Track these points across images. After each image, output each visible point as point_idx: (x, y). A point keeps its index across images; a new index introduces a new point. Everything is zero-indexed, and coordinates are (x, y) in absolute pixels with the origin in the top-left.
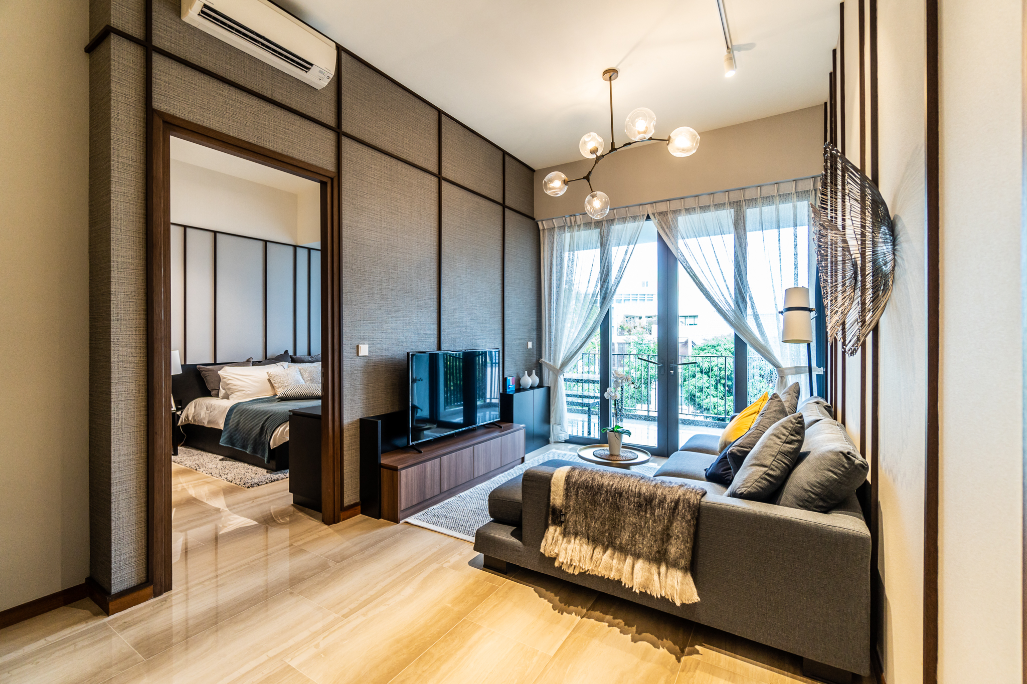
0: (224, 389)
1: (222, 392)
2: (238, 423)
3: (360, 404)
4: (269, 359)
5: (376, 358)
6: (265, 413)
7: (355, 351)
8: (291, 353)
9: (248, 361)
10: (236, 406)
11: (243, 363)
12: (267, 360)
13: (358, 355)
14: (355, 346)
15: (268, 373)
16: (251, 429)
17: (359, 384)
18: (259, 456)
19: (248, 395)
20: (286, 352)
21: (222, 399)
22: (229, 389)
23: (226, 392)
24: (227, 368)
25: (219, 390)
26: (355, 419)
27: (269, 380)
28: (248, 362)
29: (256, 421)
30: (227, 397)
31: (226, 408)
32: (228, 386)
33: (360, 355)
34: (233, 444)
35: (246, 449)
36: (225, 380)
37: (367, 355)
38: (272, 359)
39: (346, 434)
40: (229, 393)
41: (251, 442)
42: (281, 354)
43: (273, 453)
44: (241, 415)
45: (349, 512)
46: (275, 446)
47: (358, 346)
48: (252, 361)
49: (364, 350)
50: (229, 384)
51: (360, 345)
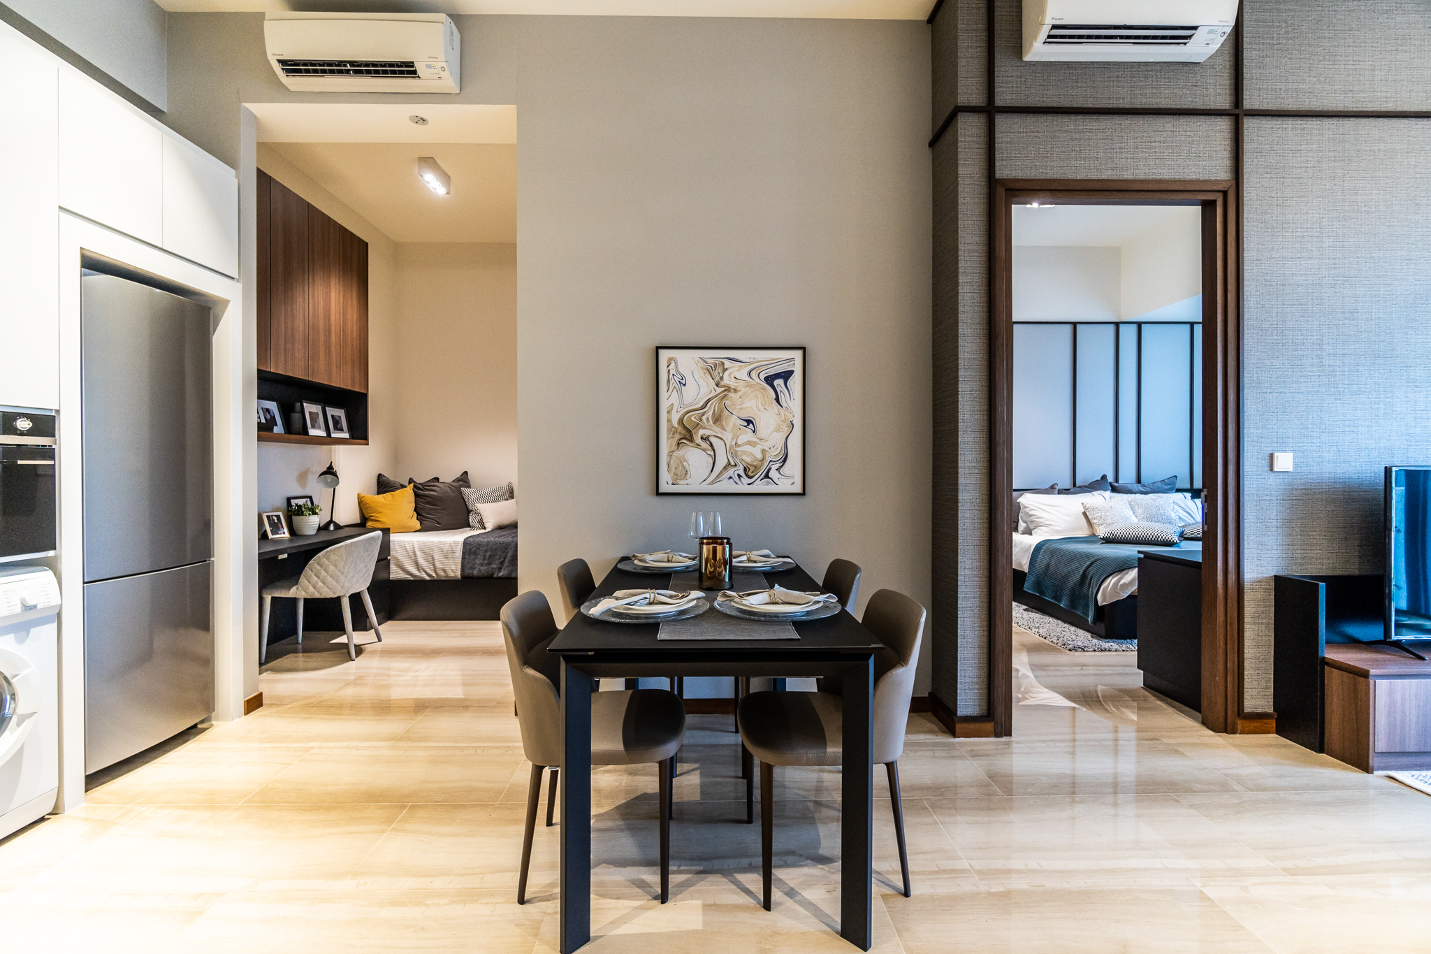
0: (1025, 522)
1: (1022, 525)
2: (1048, 566)
3: (1275, 552)
4: (1079, 487)
5: (1309, 476)
6: (1087, 556)
7: (1266, 462)
8: (1110, 479)
9: (1052, 487)
10: (1044, 545)
11: (1046, 490)
12: (1075, 488)
13: (1271, 469)
14: (1267, 455)
15: (1082, 504)
16: (1068, 575)
17: (1273, 517)
18: (1078, 613)
19: (1057, 532)
20: (1104, 477)
21: (1022, 534)
22: (1032, 522)
23: (1028, 526)
24: (1028, 496)
25: (1017, 523)
26: (1266, 576)
27: (1085, 514)
28: (1051, 490)
29: (1074, 566)
30: (1029, 532)
31: (1030, 546)
32: (1031, 518)
33: (1276, 469)
34: (1042, 592)
35: (1060, 601)
36: (1027, 510)
37: (1291, 470)
38: (1085, 486)
39: (1248, 597)
40: (1032, 527)
41: (1067, 592)
42: (1097, 481)
43: (1100, 611)
44: (1052, 556)
45: (1253, 725)
46: (1104, 603)
47: (1271, 456)
48: (1058, 487)
49: (1284, 462)
50: (1031, 516)
51: (1276, 454)
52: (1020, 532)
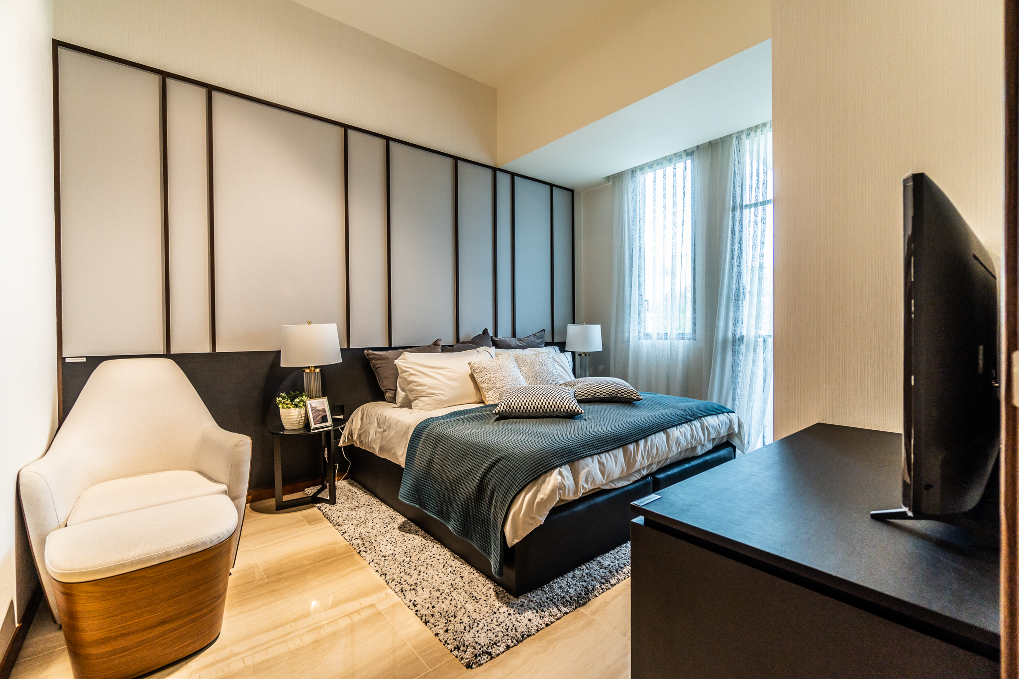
0: (403, 390)
1: (401, 394)
2: (430, 462)
4: (463, 342)
6: (483, 450)
8: (491, 333)
9: (436, 344)
10: (426, 427)
11: (429, 347)
12: (459, 345)
15: (470, 364)
16: (457, 482)
18: (473, 544)
19: (442, 404)
20: (485, 331)
21: (401, 407)
22: (412, 391)
23: (407, 396)
24: (408, 356)
25: (396, 390)
27: (472, 376)
28: (434, 347)
29: (466, 466)
30: (407, 404)
31: (408, 428)
32: (411, 386)
34: (422, 504)
35: (447, 520)
36: (404, 375)
38: (468, 342)
40: (411, 398)
41: (456, 509)
42: (479, 335)
43: (508, 554)
44: (435, 446)
46: (516, 541)
48: (441, 344)
50: (411, 382)
52: (399, 404)
